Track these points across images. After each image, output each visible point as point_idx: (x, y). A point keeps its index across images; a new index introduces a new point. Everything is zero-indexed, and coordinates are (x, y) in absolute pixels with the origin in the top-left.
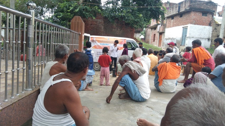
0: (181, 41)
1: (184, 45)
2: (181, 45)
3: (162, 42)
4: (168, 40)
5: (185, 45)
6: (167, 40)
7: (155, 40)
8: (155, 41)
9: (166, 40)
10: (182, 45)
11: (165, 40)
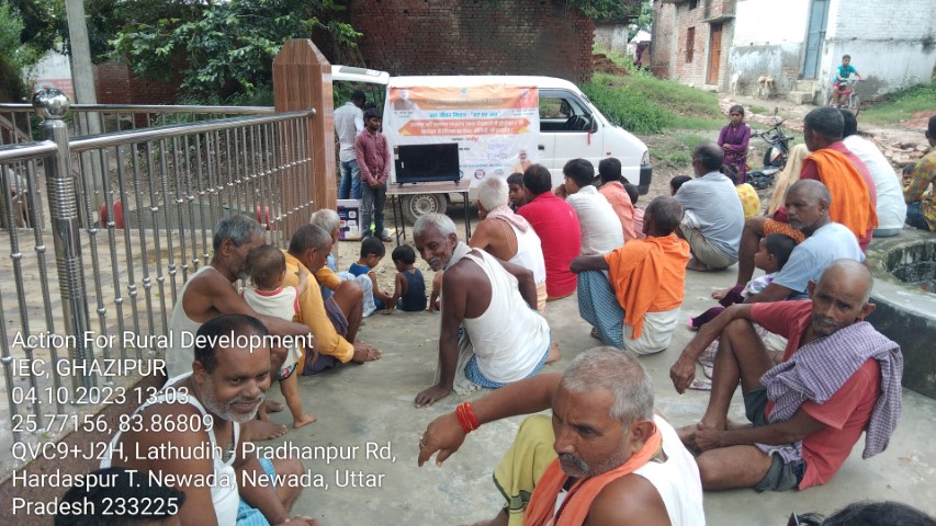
0: (803, 59)
1: (815, 78)
2: (801, 77)
3: (722, 64)
4: (745, 56)
5: (821, 76)
6: (742, 54)
7: (695, 55)
8: (695, 61)
9: (737, 54)
10: (807, 76)
11: (733, 55)
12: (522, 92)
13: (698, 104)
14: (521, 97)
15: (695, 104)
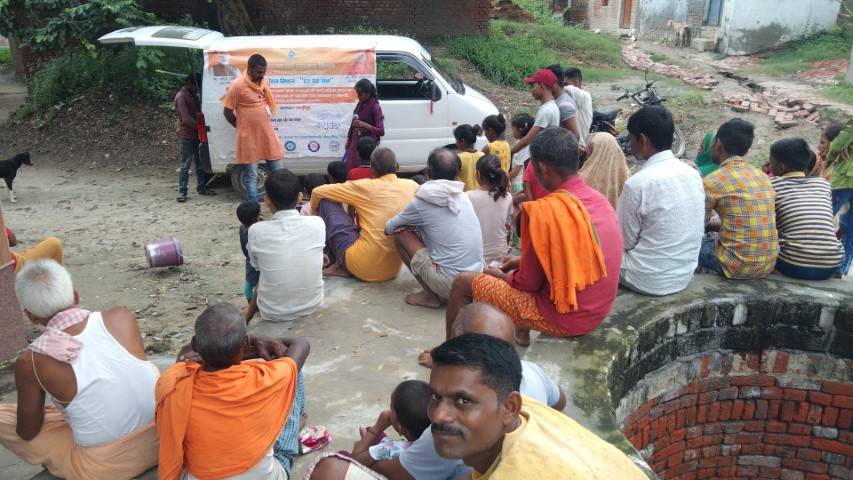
0: (708, 5)
1: (718, 24)
4: (654, 1)
5: (723, 23)
8: (610, 3)
12: (356, 55)
13: (600, 52)
14: (356, 63)
15: (595, 52)
